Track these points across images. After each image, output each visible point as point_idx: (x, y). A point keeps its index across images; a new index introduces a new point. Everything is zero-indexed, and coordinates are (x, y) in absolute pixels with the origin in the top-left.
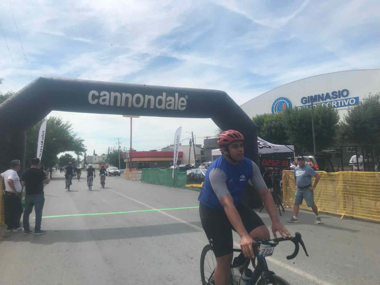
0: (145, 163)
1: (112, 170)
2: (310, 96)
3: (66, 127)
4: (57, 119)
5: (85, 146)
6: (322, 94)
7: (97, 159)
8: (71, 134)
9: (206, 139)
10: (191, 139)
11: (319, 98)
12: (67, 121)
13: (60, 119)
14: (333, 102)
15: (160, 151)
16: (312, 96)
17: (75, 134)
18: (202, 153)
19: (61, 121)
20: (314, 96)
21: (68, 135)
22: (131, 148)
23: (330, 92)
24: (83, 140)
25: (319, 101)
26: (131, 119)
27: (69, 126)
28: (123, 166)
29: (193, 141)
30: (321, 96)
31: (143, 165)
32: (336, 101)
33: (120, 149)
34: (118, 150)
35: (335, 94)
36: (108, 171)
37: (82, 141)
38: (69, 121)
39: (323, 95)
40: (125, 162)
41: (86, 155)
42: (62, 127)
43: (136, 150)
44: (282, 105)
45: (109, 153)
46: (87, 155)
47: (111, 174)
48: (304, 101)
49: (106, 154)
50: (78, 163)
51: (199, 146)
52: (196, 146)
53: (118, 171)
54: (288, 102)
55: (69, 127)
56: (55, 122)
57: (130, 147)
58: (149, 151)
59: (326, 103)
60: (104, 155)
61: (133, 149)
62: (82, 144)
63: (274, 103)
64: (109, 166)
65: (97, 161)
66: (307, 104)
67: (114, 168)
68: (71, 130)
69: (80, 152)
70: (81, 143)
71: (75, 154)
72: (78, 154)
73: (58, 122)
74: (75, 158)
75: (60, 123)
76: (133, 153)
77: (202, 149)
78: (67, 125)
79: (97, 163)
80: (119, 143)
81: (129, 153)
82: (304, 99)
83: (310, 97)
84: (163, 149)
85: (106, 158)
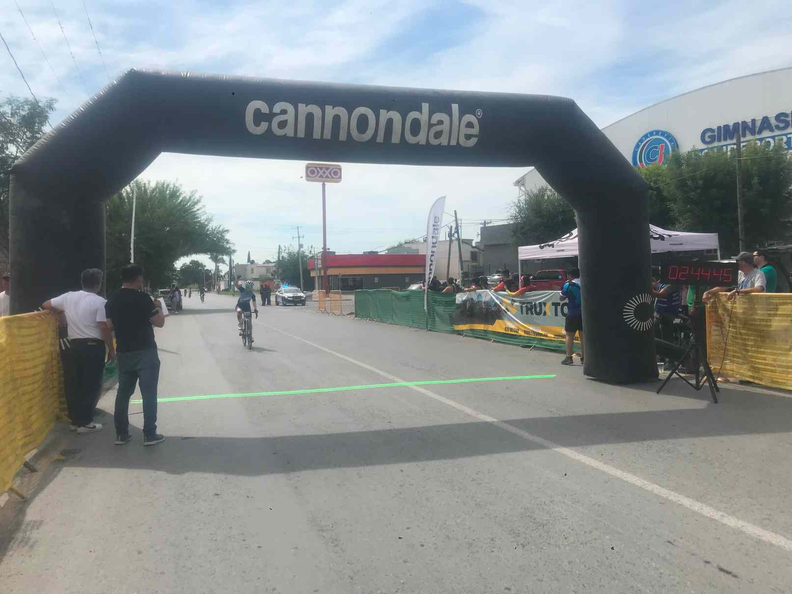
0: (354, 280)
1: (287, 292)
2: (722, 126)
3: (190, 203)
4: (171, 186)
5: (232, 244)
6: (752, 120)
7: (255, 271)
8: (202, 219)
9: (482, 226)
10: (451, 227)
11: (745, 128)
12: (192, 190)
13: (177, 187)
14: (776, 138)
15: (383, 253)
16: (728, 125)
17: (210, 217)
18: (474, 256)
19: (178, 191)
20: (733, 125)
21: (196, 220)
22: (324, 248)
23: (772, 116)
24: (227, 231)
25: (744, 135)
26: (324, 185)
27: (195, 200)
28: (309, 285)
29: (457, 232)
30: (750, 124)
31: (351, 283)
32: (786, 135)
33: (302, 249)
34: (298, 253)
35: (783, 118)
36: (281, 295)
37: (226, 233)
38: (196, 191)
39: (754, 121)
40: (314, 277)
41: (233, 261)
42: (182, 203)
43: (335, 252)
44: (656, 147)
45: (281, 259)
46: (235, 263)
47: (287, 302)
48: (709, 137)
49: (272, 261)
50: (218, 280)
51: (468, 242)
52: (462, 241)
53: (301, 294)
54: (670, 141)
55: (196, 203)
56: (168, 192)
57: (323, 246)
58: (362, 253)
59: (761, 140)
60: (268, 262)
61: (329, 249)
62: (226, 237)
63: (638, 144)
64: (282, 286)
65: (255, 276)
66: (716, 144)
67: (291, 290)
68: (201, 208)
69: (220, 256)
70: (223, 237)
71: (211, 260)
72: (216, 260)
73: (174, 194)
74: (210, 269)
75: (178, 194)
76: (329, 258)
77: (473, 250)
78: (192, 198)
79: (255, 279)
80: (299, 239)
81: (320, 258)
82: (709, 134)
83: (722, 129)
84: (390, 249)
85: (274, 269)
